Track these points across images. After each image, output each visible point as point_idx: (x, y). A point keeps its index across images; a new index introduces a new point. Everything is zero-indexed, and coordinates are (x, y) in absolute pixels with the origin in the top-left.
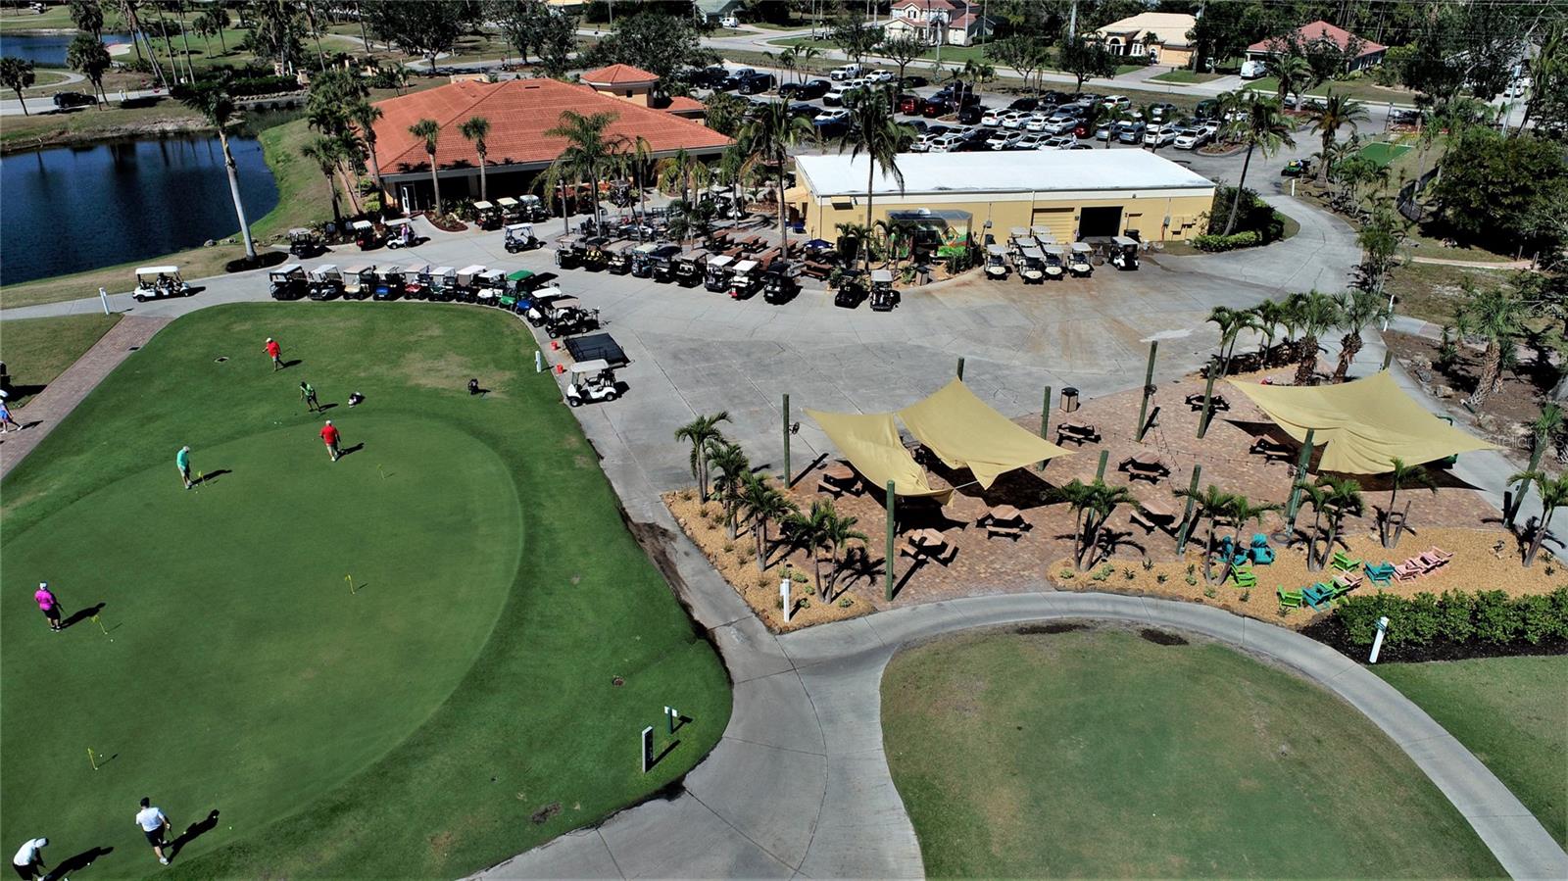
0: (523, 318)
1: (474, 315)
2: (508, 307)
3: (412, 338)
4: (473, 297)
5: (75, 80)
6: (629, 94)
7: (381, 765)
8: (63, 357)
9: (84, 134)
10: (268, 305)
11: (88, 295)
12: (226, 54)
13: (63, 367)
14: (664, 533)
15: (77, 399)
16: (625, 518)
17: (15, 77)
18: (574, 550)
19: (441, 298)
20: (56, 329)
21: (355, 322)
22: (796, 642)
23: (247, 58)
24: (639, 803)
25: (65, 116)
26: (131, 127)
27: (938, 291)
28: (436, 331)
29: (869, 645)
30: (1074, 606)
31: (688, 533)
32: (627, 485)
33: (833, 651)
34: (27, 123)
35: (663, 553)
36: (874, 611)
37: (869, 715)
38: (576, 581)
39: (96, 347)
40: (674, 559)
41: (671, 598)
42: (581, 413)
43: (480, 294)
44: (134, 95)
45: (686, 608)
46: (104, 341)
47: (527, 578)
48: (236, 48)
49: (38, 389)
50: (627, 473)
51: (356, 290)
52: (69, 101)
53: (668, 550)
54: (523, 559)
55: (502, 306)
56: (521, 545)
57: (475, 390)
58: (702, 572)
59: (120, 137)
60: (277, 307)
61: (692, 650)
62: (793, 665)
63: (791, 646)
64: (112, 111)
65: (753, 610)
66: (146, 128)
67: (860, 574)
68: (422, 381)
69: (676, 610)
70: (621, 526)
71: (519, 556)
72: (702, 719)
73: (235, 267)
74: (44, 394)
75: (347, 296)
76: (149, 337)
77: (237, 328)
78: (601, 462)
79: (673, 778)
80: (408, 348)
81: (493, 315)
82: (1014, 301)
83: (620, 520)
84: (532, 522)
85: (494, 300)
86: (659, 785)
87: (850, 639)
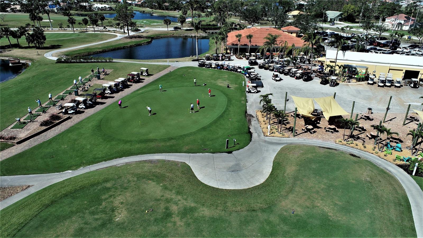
0: (245, 76)
1: (235, 74)
2: (243, 74)
3: (221, 77)
4: (236, 71)
5: (179, 25)
6: (292, 33)
7: (182, 135)
8: (158, 71)
9: (177, 35)
10: (197, 68)
11: (166, 62)
12: (210, 22)
13: (157, 73)
14: (253, 116)
15: (158, 77)
16: (246, 112)
17: (167, 23)
18: (232, 115)
19: (230, 70)
20: (159, 66)
21: (212, 73)
22: (268, 138)
23: (214, 23)
24: (222, 153)
25: (175, 31)
26: (186, 34)
27: (351, 85)
28: (226, 76)
29: (283, 142)
30: (338, 147)
31: (257, 117)
32: (250, 107)
33: (275, 141)
34: (167, 32)
35: (250, 119)
36: (289, 137)
37: (275, 152)
38: (230, 120)
39: (164, 70)
40: (252, 121)
41: (247, 126)
42: (247, 94)
43: (238, 70)
44: (189, 28)
45: (249, 128)
46: (166, 69)
47: (221, 116)
48: (213, 21)
49: (152, 75)
50: (251, 106)
51: (214, 67)
52: (176, 28)
53: (252, 119)
54: (222, 114)
55: (242, 73)
56: (223, 112)
57: (228, 87)
58: (256, 124)
59: (184, 36)
60: (198, 68)
61: (246, 135)
62: (265, 141)
63: (267, 139)
64: (183, 31)
65: (263, 132)
66: (189, 35)
67: (290, 131)
68: (219, 84)
69: (247, 128)
70: (244, 113)
71: (221, 113)
72: (241, 145)
73: (194, 61)
74: (153, 76)
75: (212, 68)
76: (174, 70)
77: (189, 71)
78: (247, 103)
79: (230, 151)
80: (219, 78)
81: (239, 75)
82: (372, 90)
83: (245, 112)
84: (227, 109)
85: (240, 72)
86: (228, 151)
87: (281, 140)
